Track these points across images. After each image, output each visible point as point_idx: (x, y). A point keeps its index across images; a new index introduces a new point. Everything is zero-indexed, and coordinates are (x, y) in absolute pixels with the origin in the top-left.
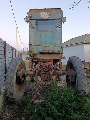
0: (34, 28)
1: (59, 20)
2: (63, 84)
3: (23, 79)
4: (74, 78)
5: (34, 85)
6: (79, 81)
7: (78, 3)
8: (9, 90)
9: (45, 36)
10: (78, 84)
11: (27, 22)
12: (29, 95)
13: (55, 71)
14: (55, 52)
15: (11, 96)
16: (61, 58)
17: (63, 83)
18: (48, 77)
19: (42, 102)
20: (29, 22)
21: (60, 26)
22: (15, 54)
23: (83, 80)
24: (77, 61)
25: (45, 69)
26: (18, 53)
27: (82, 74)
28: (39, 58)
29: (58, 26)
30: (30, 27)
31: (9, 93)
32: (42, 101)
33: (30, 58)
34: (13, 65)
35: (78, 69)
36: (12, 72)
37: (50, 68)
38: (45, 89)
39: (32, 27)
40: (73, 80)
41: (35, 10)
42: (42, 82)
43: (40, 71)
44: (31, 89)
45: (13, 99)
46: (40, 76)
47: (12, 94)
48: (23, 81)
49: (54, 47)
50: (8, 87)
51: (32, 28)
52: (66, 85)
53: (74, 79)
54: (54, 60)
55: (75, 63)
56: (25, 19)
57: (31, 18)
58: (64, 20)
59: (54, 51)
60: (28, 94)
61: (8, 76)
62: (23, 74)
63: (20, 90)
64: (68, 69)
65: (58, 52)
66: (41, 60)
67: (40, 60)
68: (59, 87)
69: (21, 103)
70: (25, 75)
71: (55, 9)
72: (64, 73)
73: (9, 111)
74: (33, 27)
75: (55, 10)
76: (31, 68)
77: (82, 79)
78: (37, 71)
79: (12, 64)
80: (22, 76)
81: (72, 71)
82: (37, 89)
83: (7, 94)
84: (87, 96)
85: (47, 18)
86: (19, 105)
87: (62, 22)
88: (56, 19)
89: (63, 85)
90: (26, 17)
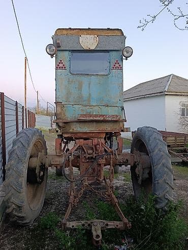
0: (65, 67)
1: (118, 52)
2: (124, 180)
3: (42, 173)
4: (147, 171)
5: (64, 184)
6: (157, 179)
7: (155, 17)
8: (13, 200)
9: (89, 84)
10: (156, 185)
11: (52, 56)
12: (54, 207)
13: (110, 158)
14: (110, 119)
15: (16, 211)
16: (122, 131)
17: (123, 178)
18: (94, 170)
19: (83, 225)
20: (55, 56)
21: (120, 65)
22: (23, 118)
23: (165, 177)
24: (153, 137)
25: (89, 154)
26: (27, 113)
27: (163, 165)
28: (75, 129)
29: (115, 66)
30: (58, 65)
31: (13, 205)
32: (83, 222)
33: (58, 129)
34: (22, 145)
35: (155, 154)
36: (20, 160)
37: (98, 151)
38: (87, 193)
39: (61, 65)
40: (146, 176)
41: (69, 32)
42: (82, 181)
43: (78, 157)
44: (57, 193)
45: (22, 218)
46: (78, 167)
47: (19, 208)
48: (42, 178)
49: (107, 108)
50: (10, 194)
51: (62, 67)
52: (130, 184)
53: (148, 174)
54: (107, 134)
55: (150, 142)
56: (48, 50)
57: (59, 47)
58: (127, 53)
59: (107, 116)
60: (52, 204)
61: (11, 170)
62: (42, 163)
63: (34, 196)
64: (135, 151)
65: (115, 119)
66: (81, 134)
67: (79, 134)
68: (117, 187)
69: (39, 226)
70: (47, 166)
71: (108, 29)
72: (127, 160)
73: (13, 244)
74: (64, 65)
75: (110, 33)
76: (58, 151)
77: (165, 175)
78: (72, 158)
79: (19, 144)
80: (40, 167)
81: (144, 156)
82: (71, 197)
83: (9, 207)
84: (175, 209)
85: (93, 48)
86: (33, 230)
87: (124, 58)
88: (111, 50)
89: (124, 182)
90: (49, 46)
